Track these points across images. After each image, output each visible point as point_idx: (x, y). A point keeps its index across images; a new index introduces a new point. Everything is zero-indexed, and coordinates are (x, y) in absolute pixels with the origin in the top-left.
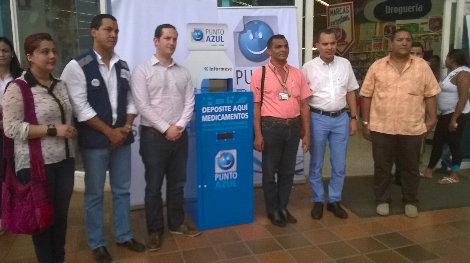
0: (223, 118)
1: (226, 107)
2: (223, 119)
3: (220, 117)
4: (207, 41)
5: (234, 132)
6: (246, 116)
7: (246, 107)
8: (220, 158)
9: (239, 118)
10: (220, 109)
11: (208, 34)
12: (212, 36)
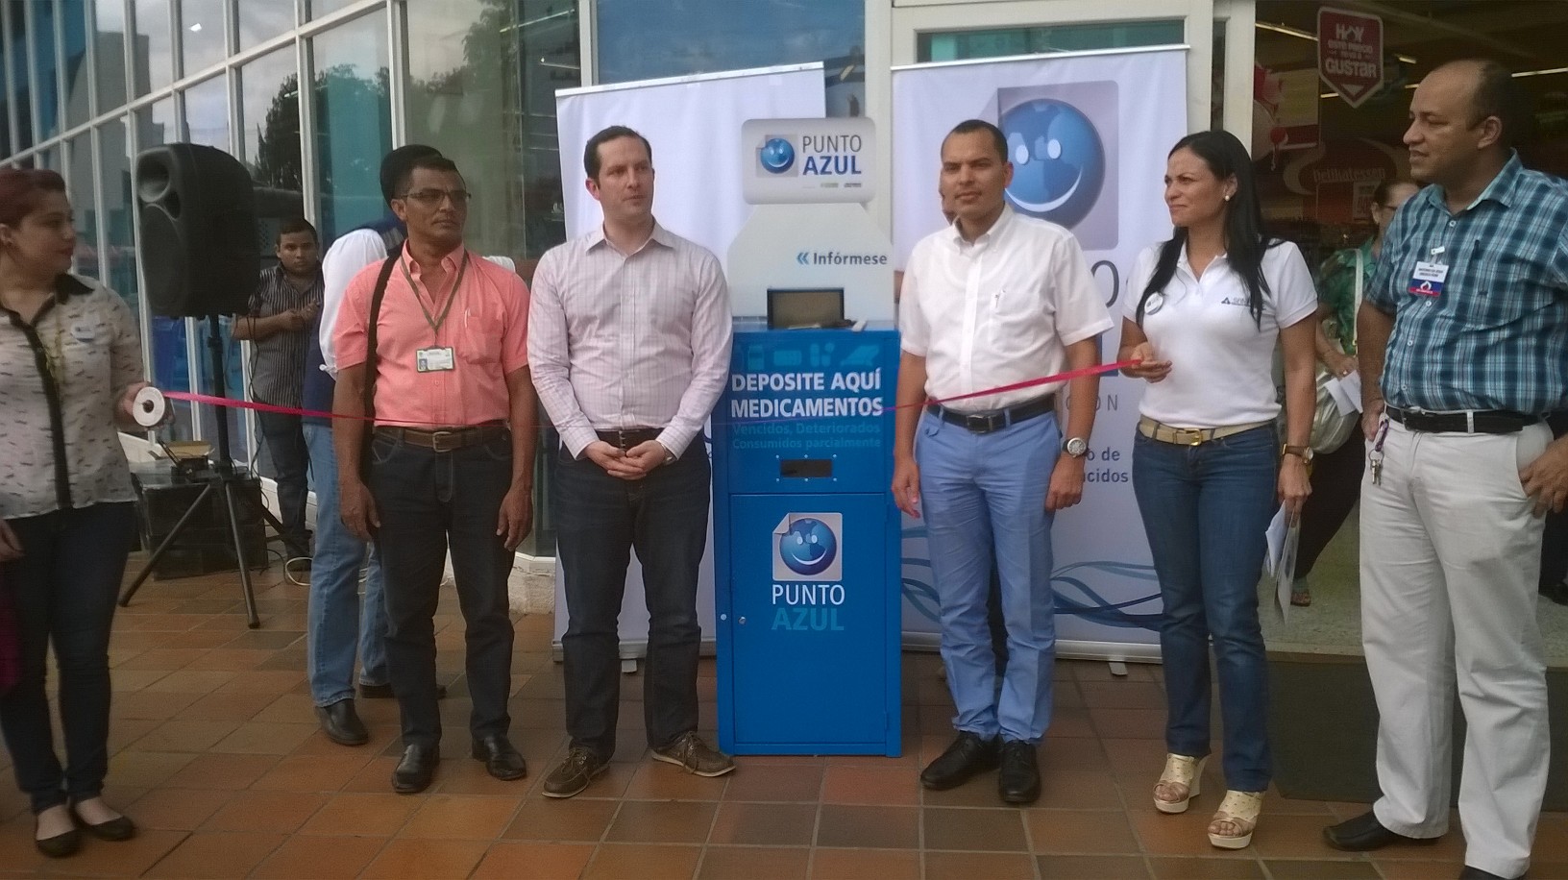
0: (798, 408)
1: (807, 376)
2: (798, 415)
3: (788, 408)
4: (805, 173)
5: (835, 456)
6: (876, 407)
7: (875, 380)
8: (788, 536)
9: (853, 413)
10: (790, 382)
11: (810, 151)
12: (822, 158)
